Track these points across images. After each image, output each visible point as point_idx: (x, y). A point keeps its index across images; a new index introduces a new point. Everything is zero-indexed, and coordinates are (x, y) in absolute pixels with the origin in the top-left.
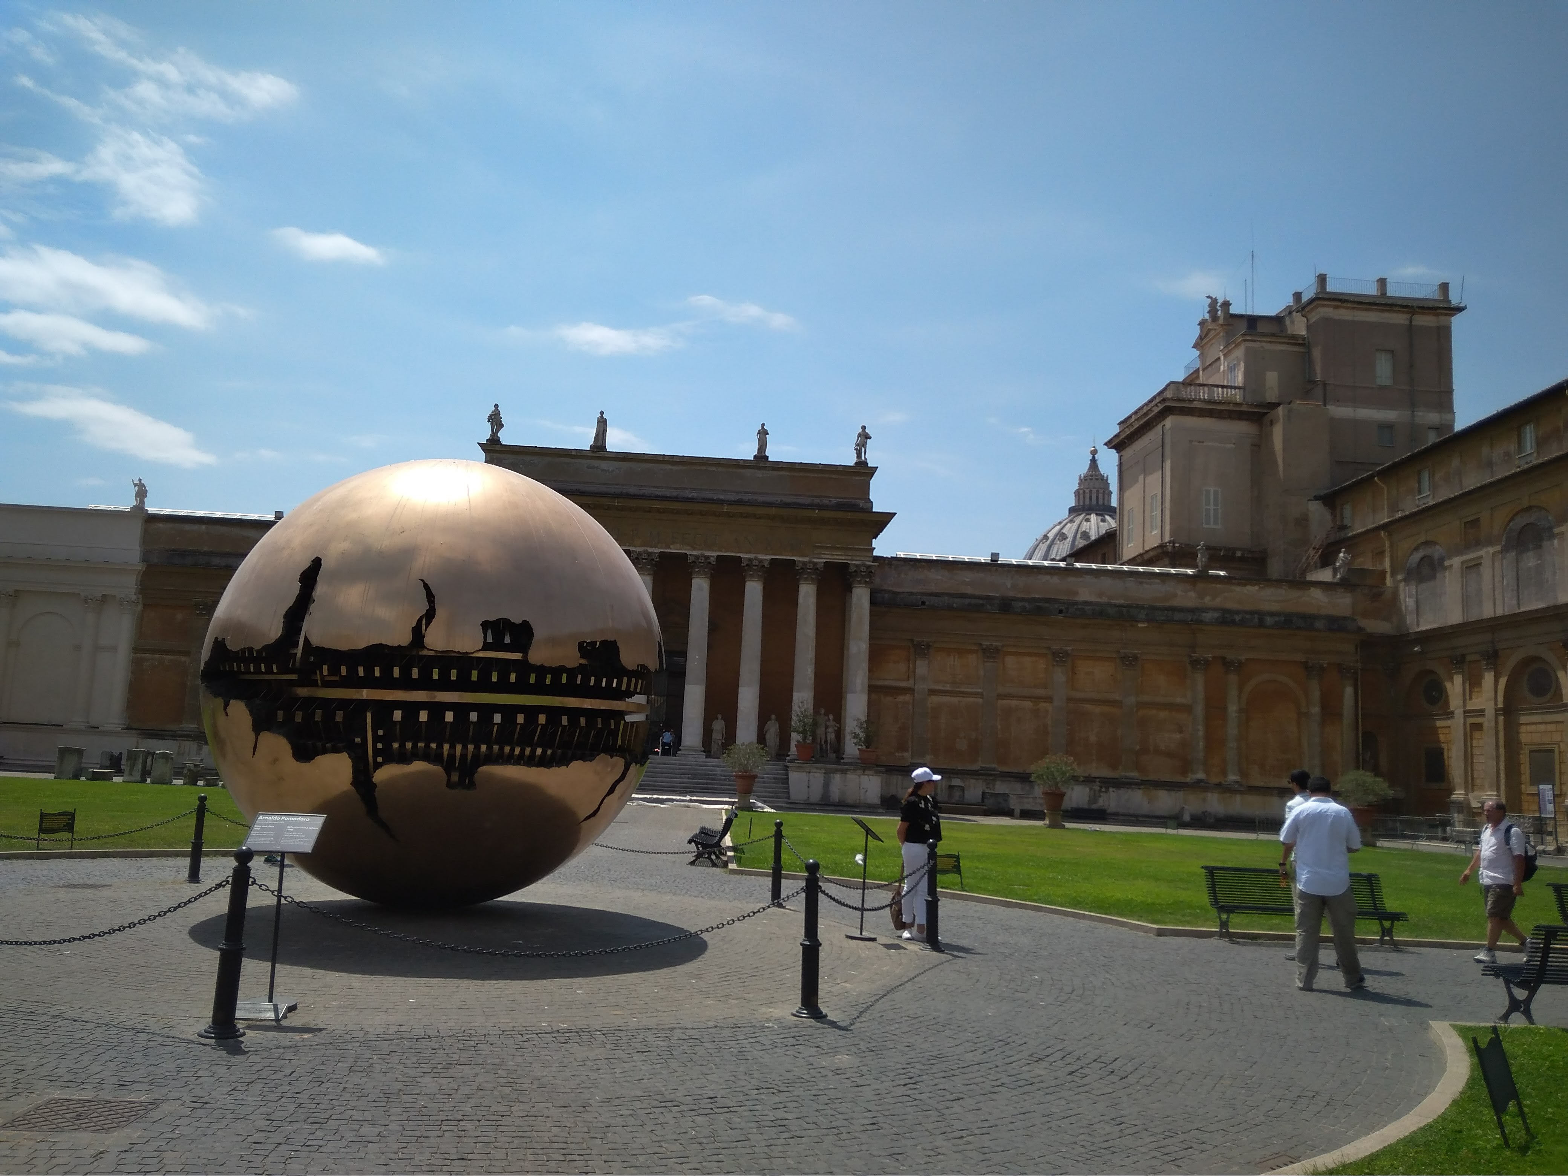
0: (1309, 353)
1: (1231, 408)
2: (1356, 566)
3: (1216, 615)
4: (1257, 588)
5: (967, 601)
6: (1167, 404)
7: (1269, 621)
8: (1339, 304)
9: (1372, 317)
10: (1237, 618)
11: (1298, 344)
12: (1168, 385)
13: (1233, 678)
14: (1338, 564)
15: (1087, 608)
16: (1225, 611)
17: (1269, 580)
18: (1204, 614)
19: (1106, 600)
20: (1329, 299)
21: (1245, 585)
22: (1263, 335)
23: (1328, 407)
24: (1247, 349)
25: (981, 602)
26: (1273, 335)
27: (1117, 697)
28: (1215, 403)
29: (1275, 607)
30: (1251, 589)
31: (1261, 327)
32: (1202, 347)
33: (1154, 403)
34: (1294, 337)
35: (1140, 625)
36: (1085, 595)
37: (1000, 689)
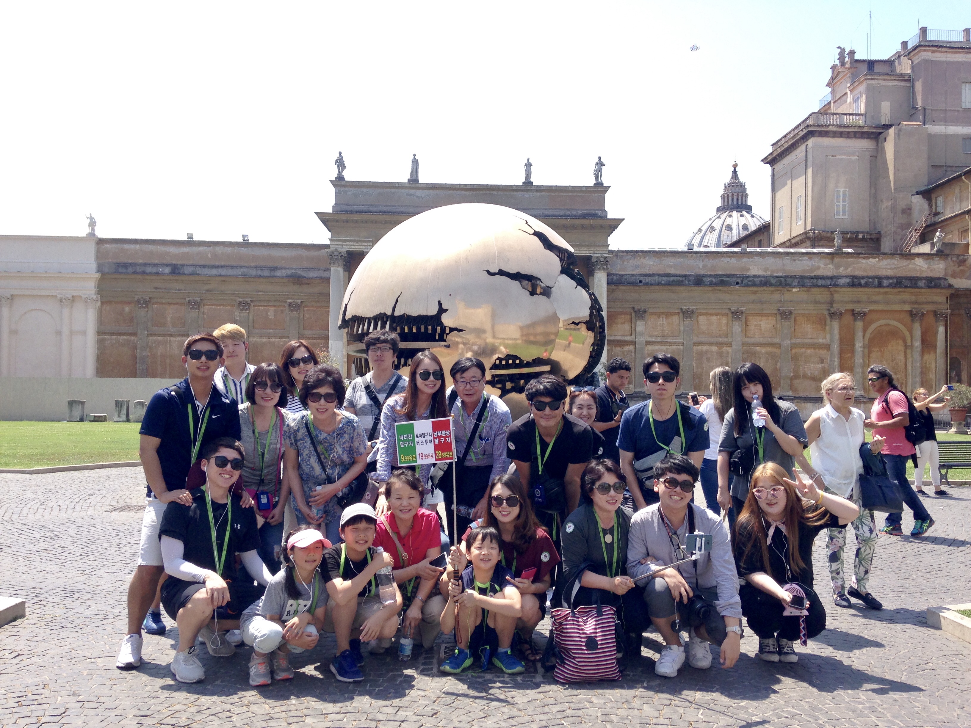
0: (913, 86)
1: (856, 130)
2: (946, 241)
3: (848, 280)
4: (877, 260)
5: (672, 279)
6: (810, 129)
7: (885, 282)
8: (936, 49)
9: (960, 57)
10: (863, 282)
11: (905, 81)
12: (811, 115)
13: (859, 324)
14: (935, 240)
15: (756, 279)
16: (854, 277)
17: (885, 254)
18: (839, 280)
19: (769, 273)
20: (929, 46)
21: (869, 258)
22: (879, 74)
23: (927, 126)
24: (868, 85)
25: (681, 279)
26: (887, 74)
27: (777, 340)
28: (845, 126)
29: (890, 273)
30: (873, 261)
31: (877, 68)
32: (833, 85)
33: (799, 129)
34: (902, 75)
35: (794, 290)
36: (754, 271)
37: (695, 339)
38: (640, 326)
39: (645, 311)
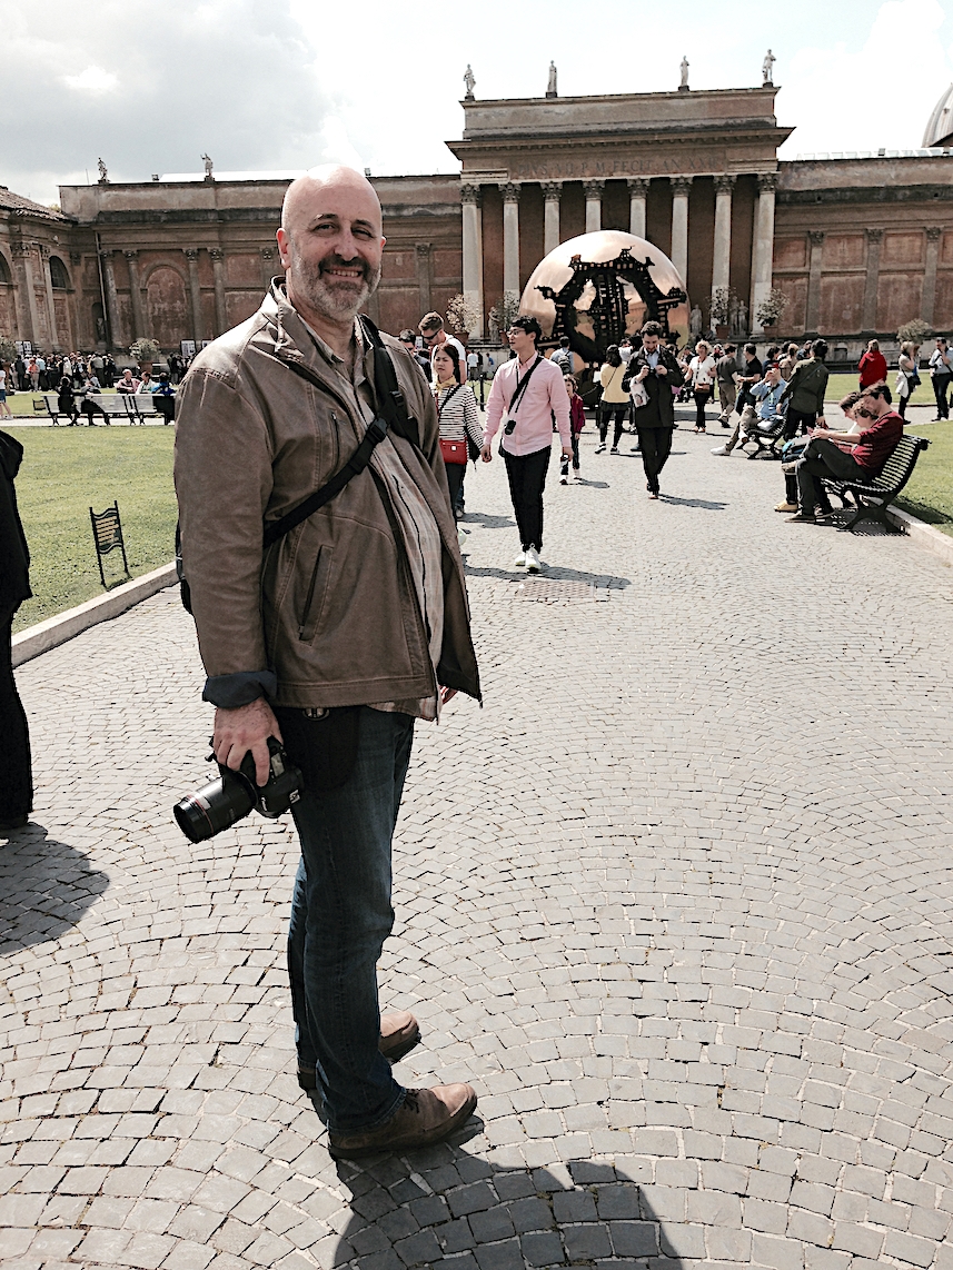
5: (855, 193)
25: (866, 193)
37: (882, 267)
38: (816, 253)
39: (822, 236)
